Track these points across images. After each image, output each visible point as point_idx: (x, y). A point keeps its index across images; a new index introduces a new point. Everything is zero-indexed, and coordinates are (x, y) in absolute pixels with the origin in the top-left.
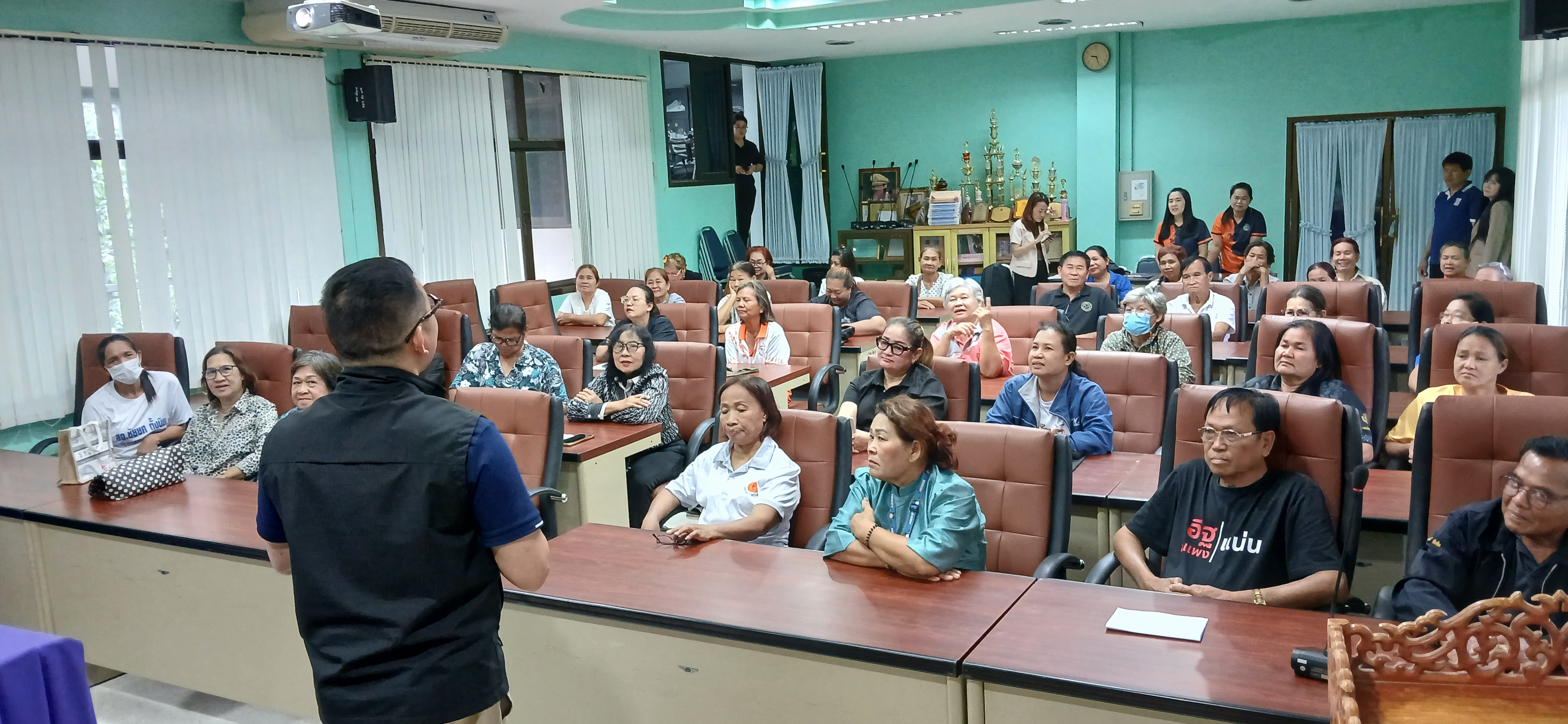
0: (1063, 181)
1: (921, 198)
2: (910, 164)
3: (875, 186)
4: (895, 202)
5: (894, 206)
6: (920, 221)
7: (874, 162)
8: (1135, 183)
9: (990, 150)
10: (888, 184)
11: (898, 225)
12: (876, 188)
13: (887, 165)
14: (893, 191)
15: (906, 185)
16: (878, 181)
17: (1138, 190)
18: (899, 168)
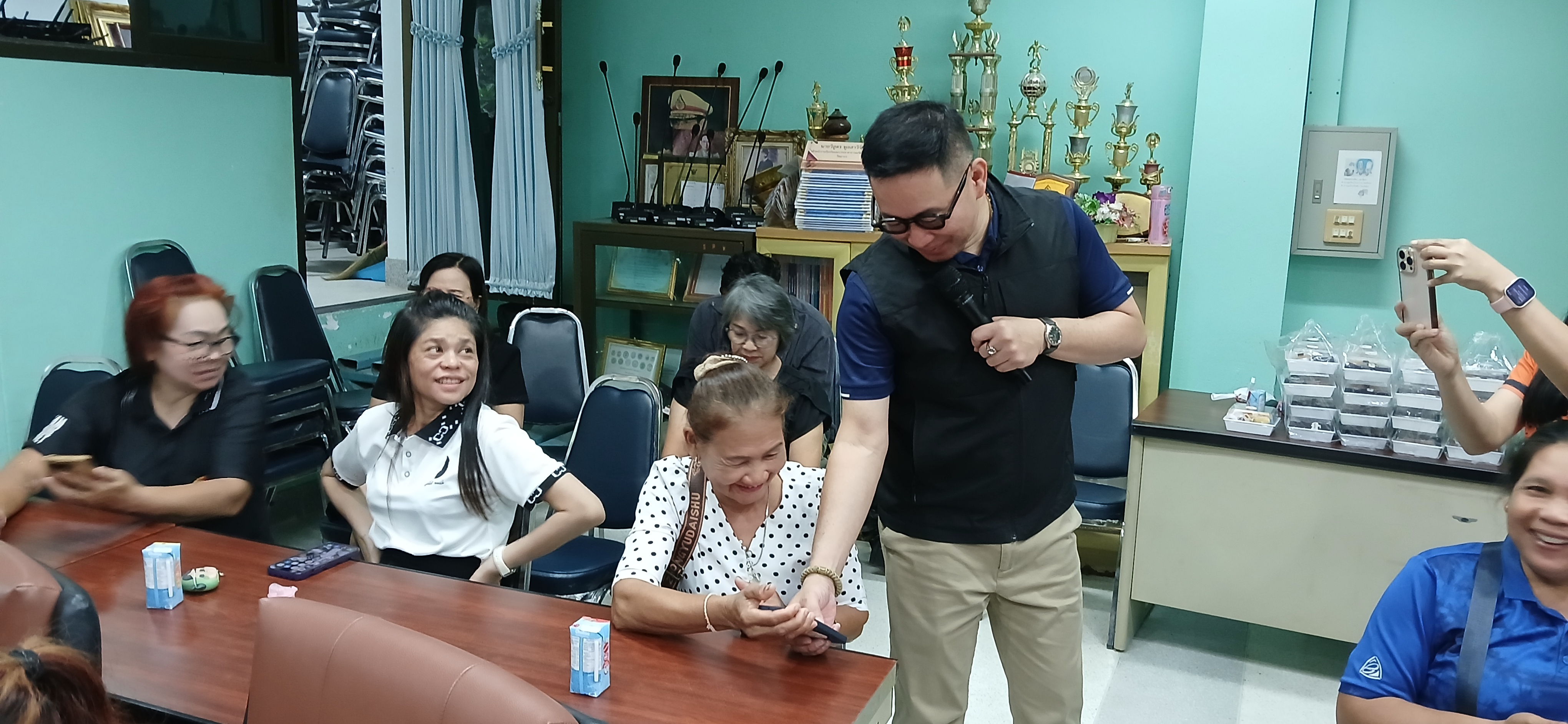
0: (1153, 139)
1: (784, 157)
2: (764, 73)
3: (675, 121)
4: (722, 161)
5: (719, 170)
6: (775, 212)
7: (677, 60)
8: (1346, 158)
9: (963, 46)
10: (709, 117)
11: (723, 218)
12: (681, 126)
13: (708, 71)
14: (717, 134)
15: (748, 123)
16: (685, 108)
17: (1356, 176)
18: (739, 78)
